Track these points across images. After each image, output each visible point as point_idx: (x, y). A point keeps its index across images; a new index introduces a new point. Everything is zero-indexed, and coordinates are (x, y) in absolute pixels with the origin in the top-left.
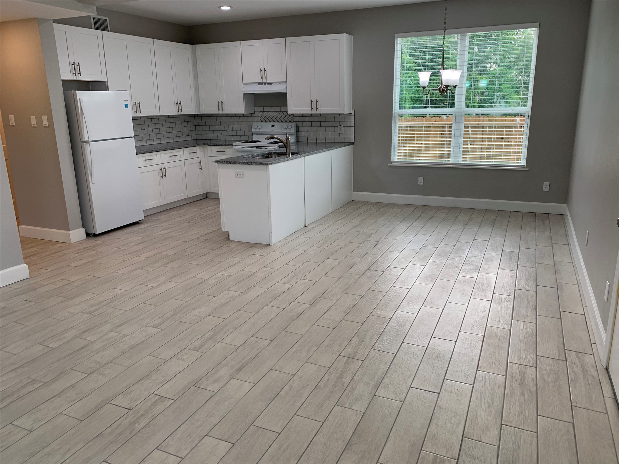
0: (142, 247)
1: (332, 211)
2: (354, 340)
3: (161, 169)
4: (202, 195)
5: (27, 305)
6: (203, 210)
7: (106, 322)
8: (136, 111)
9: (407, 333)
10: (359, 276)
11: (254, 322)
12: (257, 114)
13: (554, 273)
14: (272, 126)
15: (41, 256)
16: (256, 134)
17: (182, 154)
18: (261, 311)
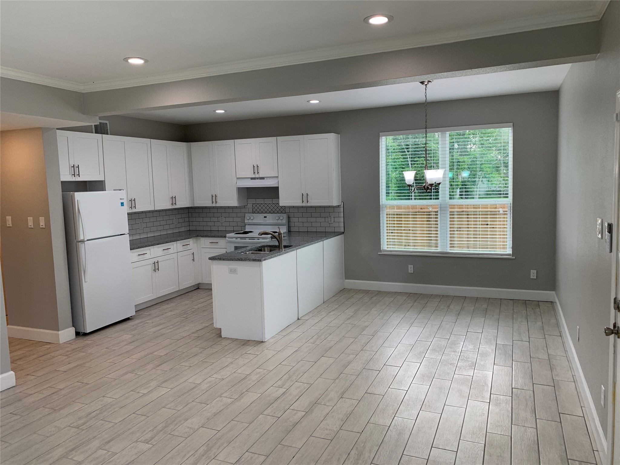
0: (133, 347)
1: (325, 301)
2: (353, 453)
3: (154, 263)
4: (194, 286)
5: (12, 419)
6: (195, 302)
7: (94, 437)
8: (131, 207)
9: (406, 443)
10: (355, 377)
11: (248, 435)
12: (250, 206)
13: (550, 369)
14: (264, 217)
15: (29, 359)
16: (249, 225)
17: (176, 246)
18: (255, 421)
